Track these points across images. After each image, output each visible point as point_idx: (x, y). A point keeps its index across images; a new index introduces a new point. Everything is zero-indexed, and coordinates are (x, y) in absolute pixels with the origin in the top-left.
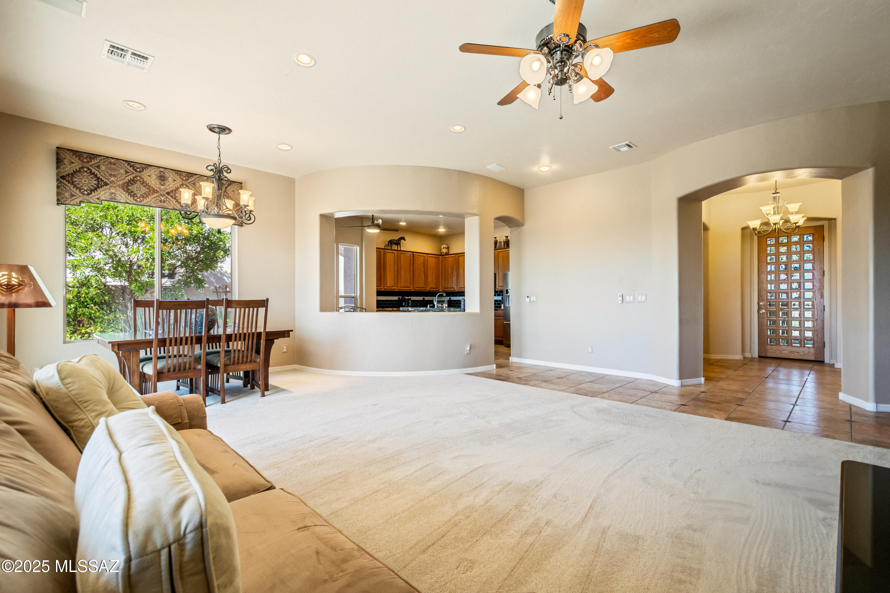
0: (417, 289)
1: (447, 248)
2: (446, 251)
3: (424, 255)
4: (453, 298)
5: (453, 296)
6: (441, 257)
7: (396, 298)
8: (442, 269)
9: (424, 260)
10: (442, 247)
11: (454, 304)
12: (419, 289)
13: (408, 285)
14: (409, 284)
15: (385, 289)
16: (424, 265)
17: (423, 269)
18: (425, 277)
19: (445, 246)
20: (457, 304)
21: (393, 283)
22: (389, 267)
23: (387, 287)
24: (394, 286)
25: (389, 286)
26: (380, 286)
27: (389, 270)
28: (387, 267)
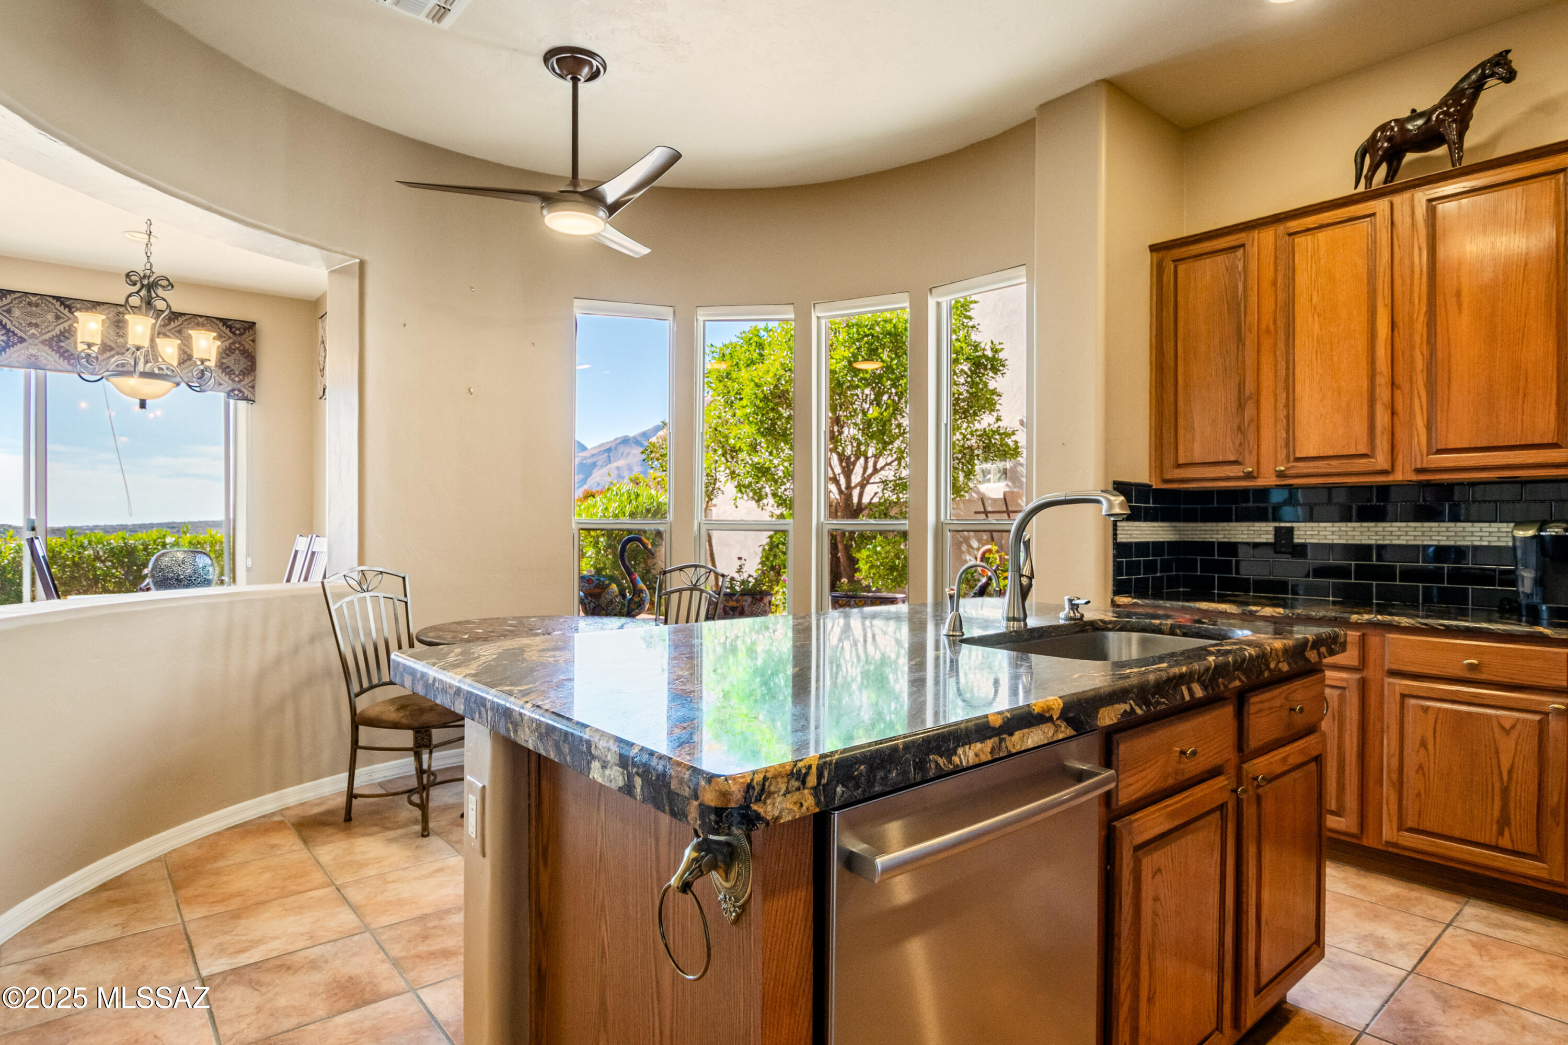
15: (1283, 475)
21: (1359, 427)
22: (1316, 325)
23: (1298, 459)
24: (1363, 449)
25: (1313, 453)
26: (1236, 462)
27: (1318, 341)
28: (1298, 330)
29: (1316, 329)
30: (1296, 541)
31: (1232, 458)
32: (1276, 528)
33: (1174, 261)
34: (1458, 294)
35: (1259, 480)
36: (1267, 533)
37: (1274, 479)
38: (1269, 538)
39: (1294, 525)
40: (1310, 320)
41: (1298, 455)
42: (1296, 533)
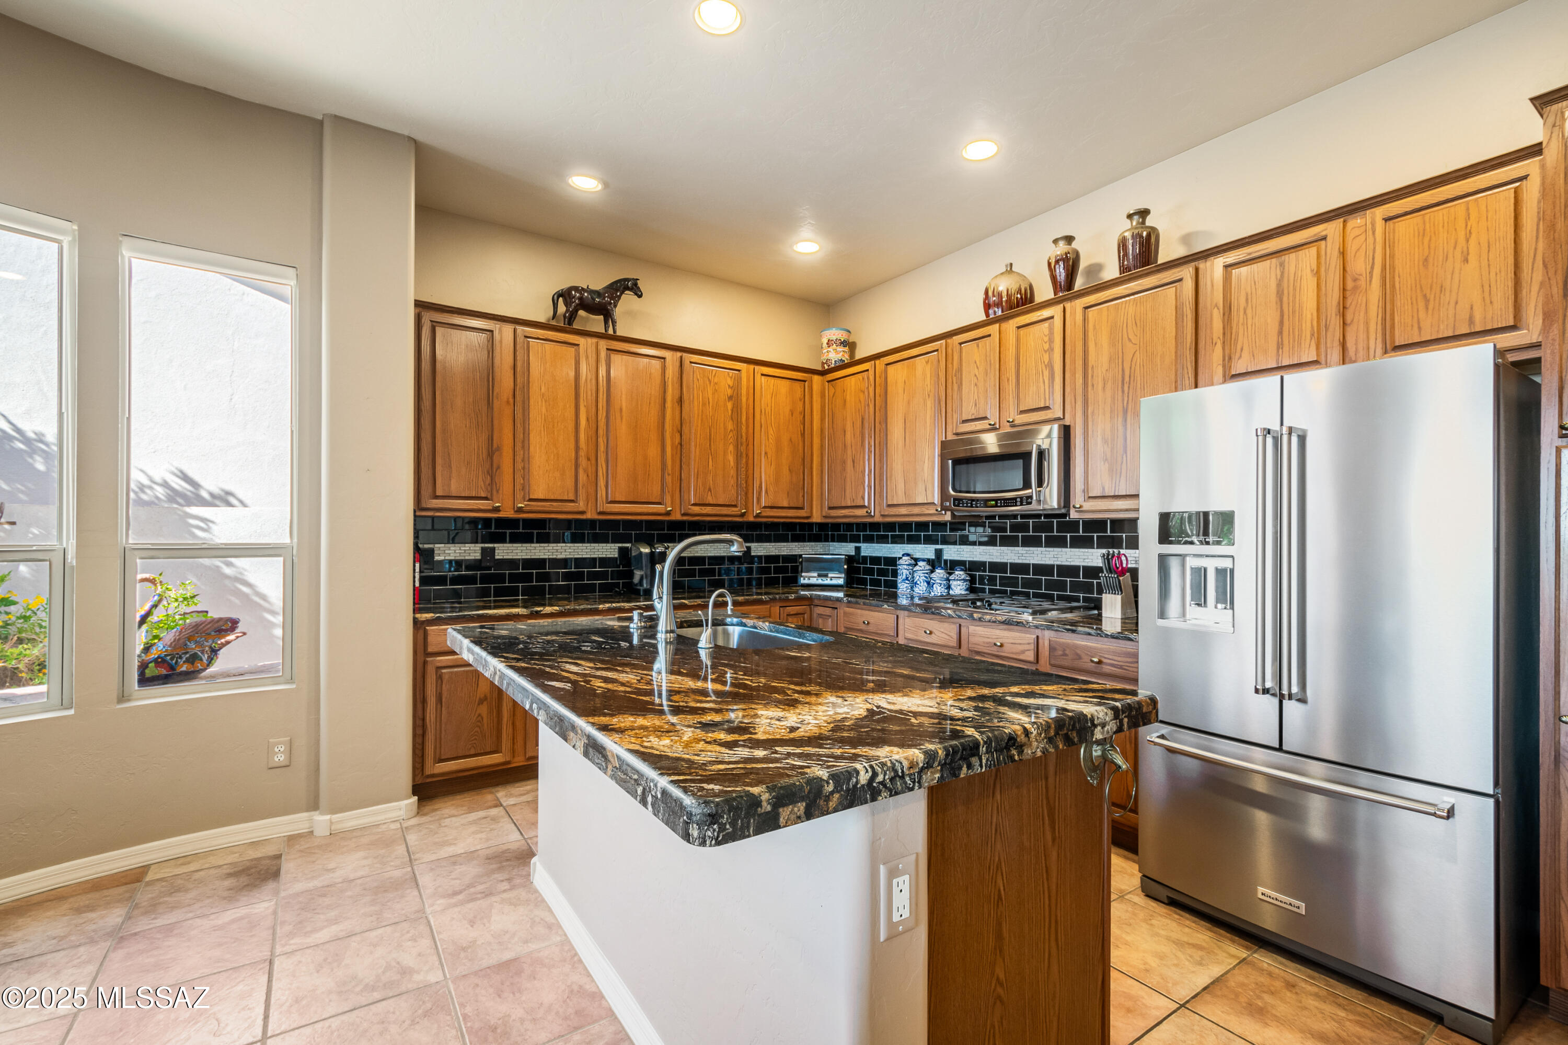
0: (697, 509)
1: (844, 343)
2: (839, 356)
3: (738, 365)
4: (870, 550)
5: (869, 539)
6: (816, 378)
7: (609, 550)
8: (822, 430)
9: (736, 387)
10: (825, 341)
11: (870, 571)
12: (708, 510)
13: (654, 491)
14: (656, 489)
15: (520, 510)
16: (737, 409)
17: (730, 426)
18: (738, 456)
19: (834, 334)
20: (882, 572)
21: (570, 483)
22: (544, 408)
23: (530, 500)
24: (572, 497)
25: (541, 496)
26: (486, 498)
27: (545, 420)
28: (532, 407)
29: (544, 410)
30: (497, 557)
31: (483, 495)
32: (482, 548)
33: (431, 321)
34: (621, 410)
35: (501, 513)
36: (475, 551)
37: (513, 512)
38: (478, 556)
39: (496, 545)
40: (540, 403)
41: (532, 497)
42: (496, 551)
